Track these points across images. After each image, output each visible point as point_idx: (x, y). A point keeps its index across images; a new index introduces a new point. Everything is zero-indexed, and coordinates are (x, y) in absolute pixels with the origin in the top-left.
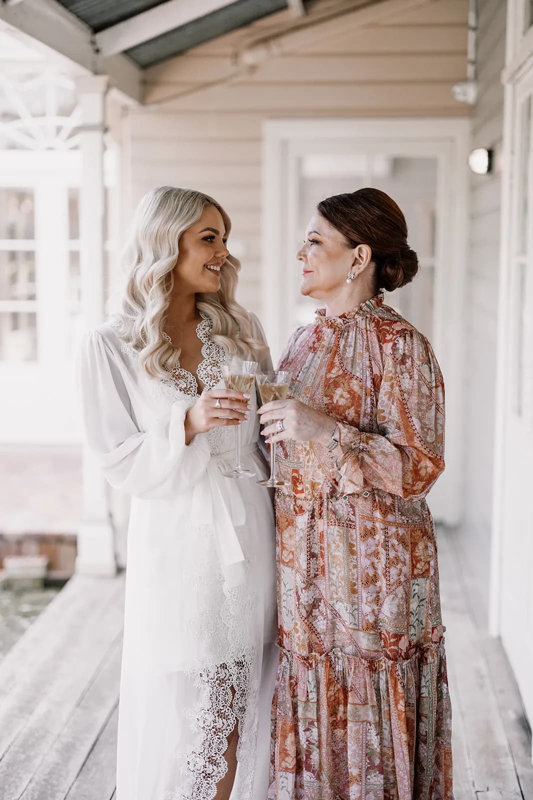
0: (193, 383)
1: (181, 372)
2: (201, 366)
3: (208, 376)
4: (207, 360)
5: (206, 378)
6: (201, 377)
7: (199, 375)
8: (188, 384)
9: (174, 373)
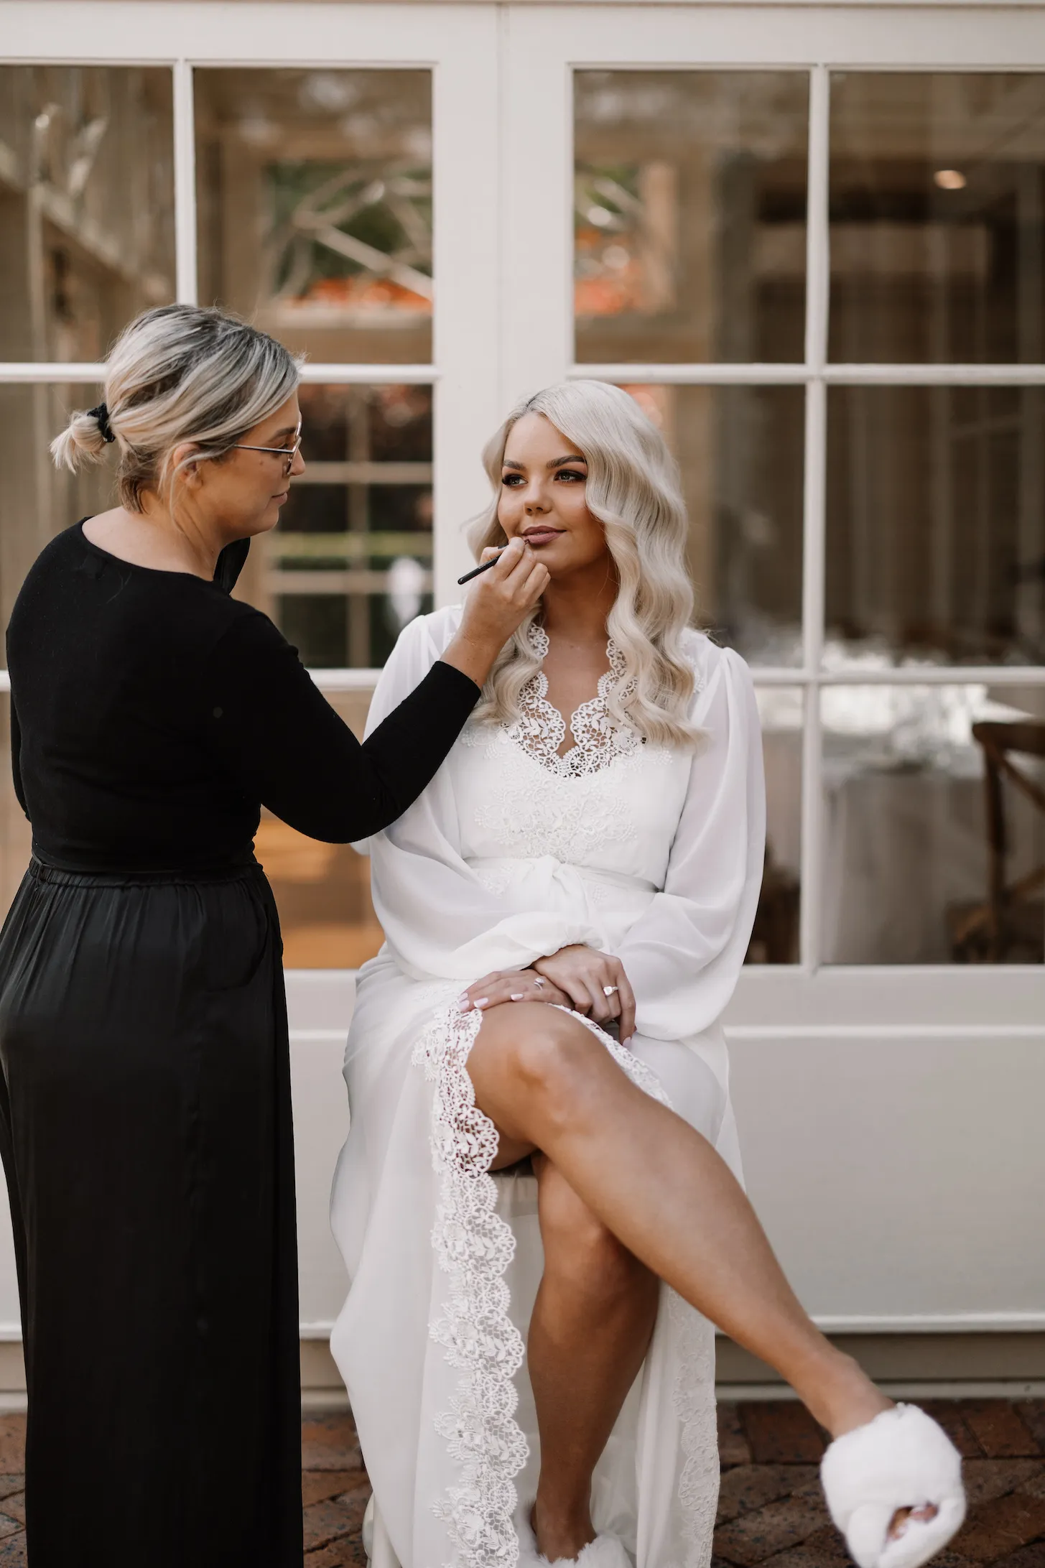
0: (557, 733)
1: (541, 706)
2: (585, 708)
3: (588, 731)
4: (600, 701)
5: (583, 732)
6: (575, 728)
7: (574, 722)
8: (546, 730)
9: (527, 704)
